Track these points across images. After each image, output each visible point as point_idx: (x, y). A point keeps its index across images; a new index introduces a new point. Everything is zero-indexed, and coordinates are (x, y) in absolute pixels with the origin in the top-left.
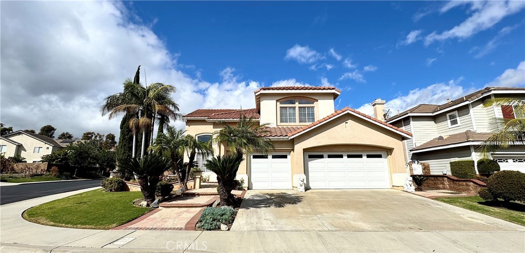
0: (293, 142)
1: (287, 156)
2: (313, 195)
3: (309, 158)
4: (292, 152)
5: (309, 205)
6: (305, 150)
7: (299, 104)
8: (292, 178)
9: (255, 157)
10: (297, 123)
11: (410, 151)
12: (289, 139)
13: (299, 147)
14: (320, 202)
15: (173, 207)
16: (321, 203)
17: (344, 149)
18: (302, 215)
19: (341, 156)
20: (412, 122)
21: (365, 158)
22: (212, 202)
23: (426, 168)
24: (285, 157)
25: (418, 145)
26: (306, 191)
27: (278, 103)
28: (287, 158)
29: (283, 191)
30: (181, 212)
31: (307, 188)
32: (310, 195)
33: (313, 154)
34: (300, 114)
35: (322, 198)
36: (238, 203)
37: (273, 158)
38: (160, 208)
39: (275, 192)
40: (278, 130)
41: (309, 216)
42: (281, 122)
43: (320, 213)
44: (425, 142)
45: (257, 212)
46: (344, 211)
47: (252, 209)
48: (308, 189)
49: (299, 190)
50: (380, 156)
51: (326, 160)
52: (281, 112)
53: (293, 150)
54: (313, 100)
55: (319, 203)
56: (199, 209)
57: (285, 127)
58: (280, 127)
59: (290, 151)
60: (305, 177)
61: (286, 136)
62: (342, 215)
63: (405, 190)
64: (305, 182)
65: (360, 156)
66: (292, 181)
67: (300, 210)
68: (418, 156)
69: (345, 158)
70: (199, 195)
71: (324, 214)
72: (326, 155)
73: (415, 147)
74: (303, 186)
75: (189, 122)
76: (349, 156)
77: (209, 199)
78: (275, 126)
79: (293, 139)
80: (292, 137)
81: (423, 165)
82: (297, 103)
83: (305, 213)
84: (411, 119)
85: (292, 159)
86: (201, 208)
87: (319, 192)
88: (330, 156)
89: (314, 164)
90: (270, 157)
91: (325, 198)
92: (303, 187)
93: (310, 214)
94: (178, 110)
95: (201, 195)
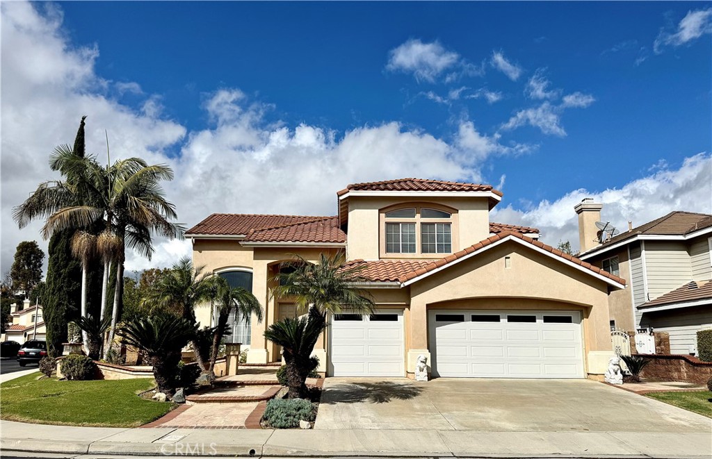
0: (408, 292)
1: (397, 316)
2: (440, 387)
3: (437, 320)
4: (407, 309)
5: (432, 399)
6: (430, 307)
7: (422, 217)
8: (406, 357)
9: (337, 318)
10: (418, 253)
11: (639, 308)
12: (402, 286)
13: (420, 301)
14: (451, 395)
15: (210, 401)
16: (452, 398)
17: (501, 306)
18: (419, 413)
19: (497, 319)
20: (643, 252)
21: (540, 322)
22: (273, 394)
23: (662, 342)
24: (394, 318)
25: (654, 297)
26: (429, 379)
27: (383, 215)
28: (397, 320)
29: (388, 380)
30: (228, 409)
31: (432, 375)
32: (435, 386)
33: (444, 313)
34: (423, 236)
35: (455, 390)
36: (316, 395)
37: (371, 319)
38: (188, 403)
39: (373, 381)
40: (381, 268)
41: (430, 414)
42: (388, 250)
43: (448, 411)
44: (668, 292)
45: (348, 408)
46: (486, 409)
47: (339, 404)
48: (435, 378)
49: (418, 379)
50: (568, 320)
51: (468, 326)
52: (387, 231)
53: (408, 306)
54: (448, 210)
55: (449, 398)
56: (255, 405)
57: (394, 261)
58: (385, 261)
59: (402, 308)
60: (428, 355)
61: (397, 280)
62: (480, 414)
63: (606, 380)
64: (429, 363)
65: (533, 319)
66: (406, 361)
67: (417, 406)
68: (652, 320)
69: (504, 321)
70: (243, 384)
71: (455, 412)
72: (467, 315)
73: (646, 300)
74: (425, 369)
75: (199, 245)
76: (511, 319)
77: (265, 391)
78: (376, 259)
79: (409, 286)
80: (407, 284)
81: (658, 336)
82: (418, 216)
83: (424, 410)
84: (643, 246)
85: (406, 322)
86: (257, 403)
87: (452, 382)
88: (475, 319)
89: (445, 332)
90: (367, 318)
91: (461, 391)
92: (425, 373)
93: (431, 412)
94: (175, 215)
95: (248, 384)
